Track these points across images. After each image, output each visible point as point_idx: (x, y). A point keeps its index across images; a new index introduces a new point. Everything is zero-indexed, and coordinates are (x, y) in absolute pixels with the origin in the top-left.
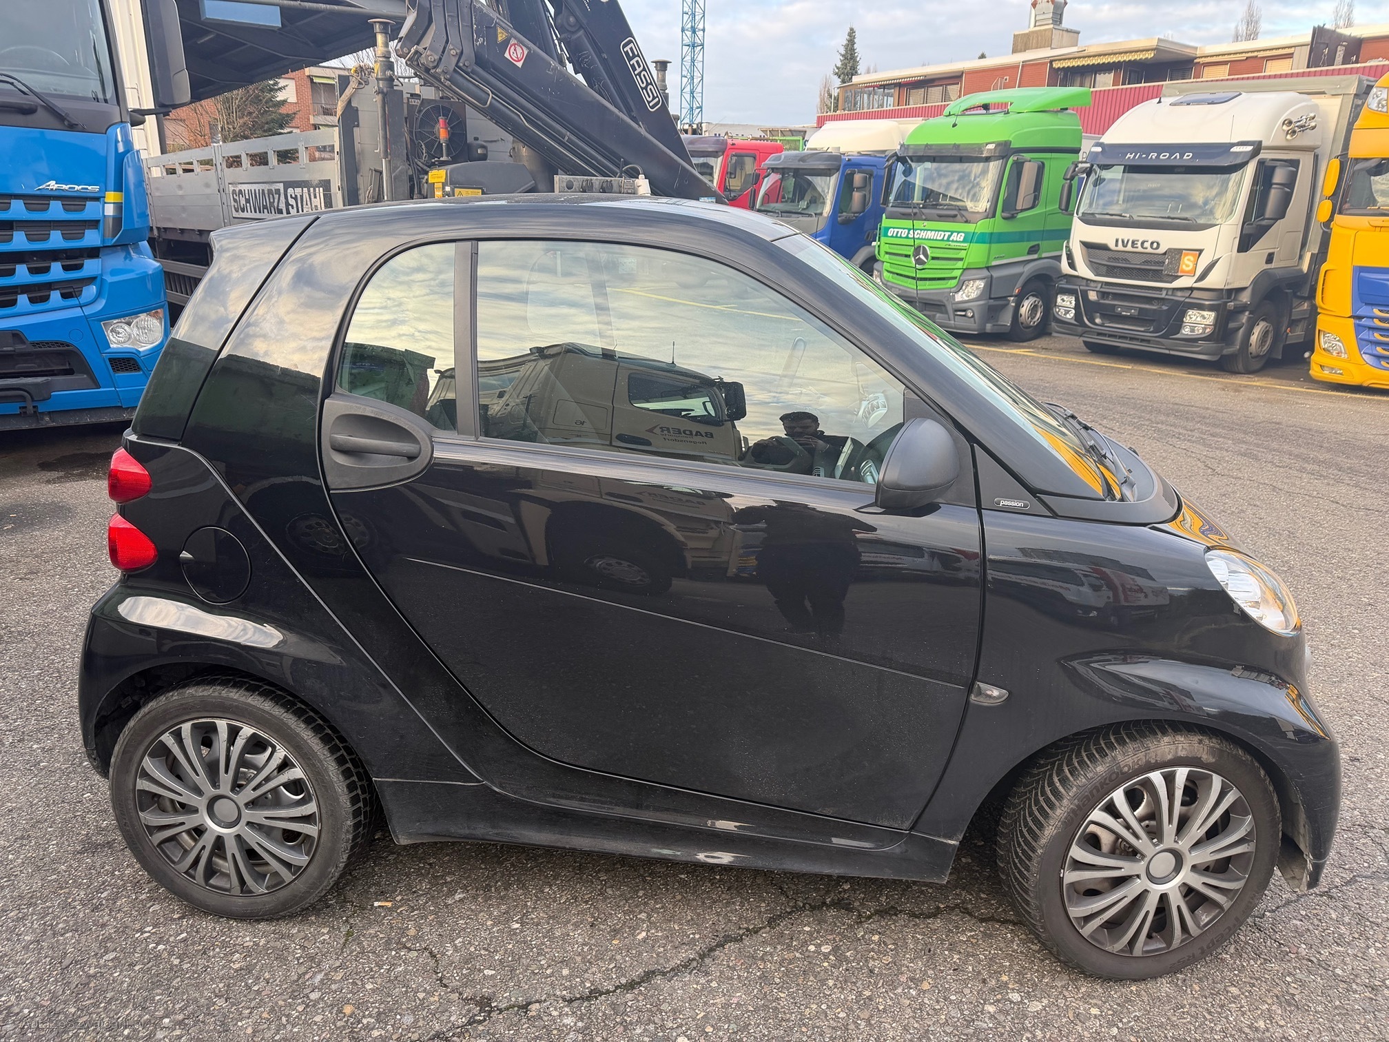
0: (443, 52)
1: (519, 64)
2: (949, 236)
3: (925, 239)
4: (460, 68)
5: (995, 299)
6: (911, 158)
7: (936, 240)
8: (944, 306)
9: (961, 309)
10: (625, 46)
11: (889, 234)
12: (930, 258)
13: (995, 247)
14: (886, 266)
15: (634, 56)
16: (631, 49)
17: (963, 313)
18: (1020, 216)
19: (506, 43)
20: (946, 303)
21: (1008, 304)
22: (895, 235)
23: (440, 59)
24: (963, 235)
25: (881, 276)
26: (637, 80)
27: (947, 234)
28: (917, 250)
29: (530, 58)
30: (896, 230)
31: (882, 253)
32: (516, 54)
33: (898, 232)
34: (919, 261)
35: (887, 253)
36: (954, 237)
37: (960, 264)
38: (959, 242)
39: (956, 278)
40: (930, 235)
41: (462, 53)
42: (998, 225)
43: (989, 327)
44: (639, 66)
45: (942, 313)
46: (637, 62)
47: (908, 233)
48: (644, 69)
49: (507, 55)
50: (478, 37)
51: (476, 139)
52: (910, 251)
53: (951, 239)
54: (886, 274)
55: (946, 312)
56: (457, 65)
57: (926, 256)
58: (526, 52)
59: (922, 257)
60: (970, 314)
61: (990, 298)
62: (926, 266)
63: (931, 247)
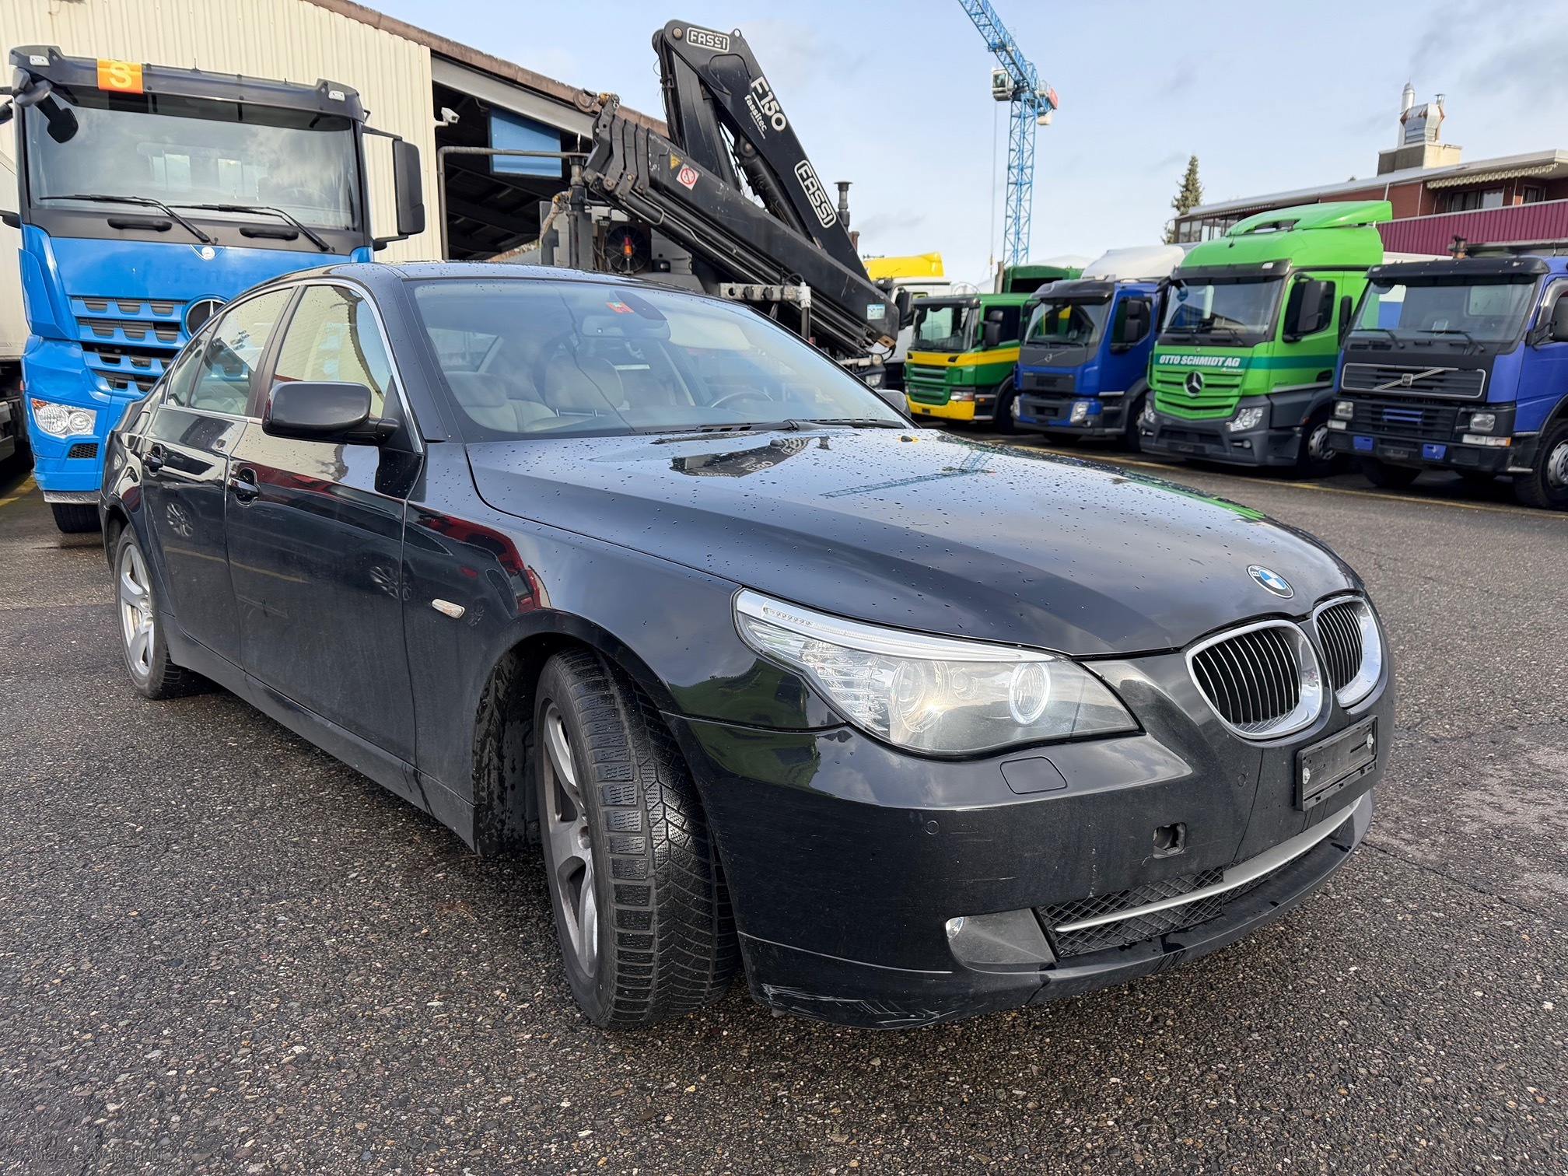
0: (621, 177)
1: (691, 187)
2: (1224, 362)
3: (1198, 366)
4: (636, 191)
5: (1277, 429)
6: (1186, 281)
7: (1210, 366)
8: (1218, 436)
9: (1239, 437)
10: (798, 170)
11: (1162, 361)
12: (1203, 386)
13: (1278, 374)
14: (1158, 395)
15: (808, 177)
16: (806, 171)
17: (1239, 444)
18: (1305, 339)
19: (678, 169)
20: (1222, 433)
21: (1294, 435)
22: (1167, 362)
23: (618, 184)
24: (1239, 360)
25: (1153, 405)
26: (811, 199)
27: (1222, 359)
28: (1189, 380)
29: (699, 183)
30: (1168, 357)
31: (1154, 382)
32: (688, 178)
33: (1170, 359)
34: (1192, 389)
35: (1159, 381)
36: (1229, 362)
37: (1235, 392)
38: (1235, 368)
39: (1230, 406)
40: (1203, 361)
41: (637, 177)
42: (1277, 348)
43: (1271, 459)
44: (813, 186)
45: (1216, 443)
46: (812, 183)
47: (1181, 360)
48: (818, 189)
49: (679, 179)
50: (652, 164)
51: (661, 256)
52: (1183, 379)
53: (1226, 364)
54: (1158, 405)
55: (1221, 443)
56: (633, 188)
57: (1199, 381)
58: (697, 175)
59: (1195, 384)
60: (1247, 445)
61: (1271, 428)
62: (1200, 394)
63: (1205, 374)
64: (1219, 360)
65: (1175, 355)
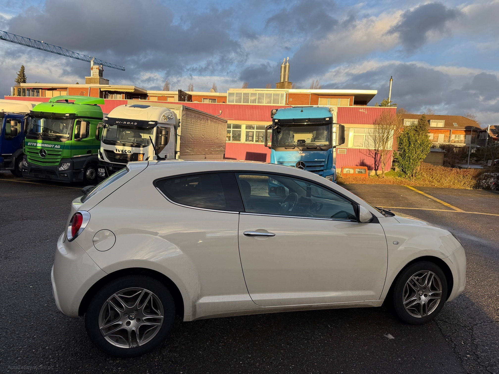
2: (54, 146)
3: (44, 147)
5: (75, 169)
7: (49, 147)
8: (55, 172)
9: (63, 173)
11: (28, 145)
13: (74, 151)
14: (28, 157)
17: (63, 175)
18: (82, 140)
21: (81, 171)
24: (60, 146)
27: (53, 145)
28: (41, 152)
30: (31, 143)
33: (32, 144)
34: (42, 155)
35: (28, 152)
36: (56, 146)
37: (59, 157)
39: (58, 162)
40: (46, 145)
42: (74, 143)
43: (74, 180)
45: (54, 175)
47: (37, 144)
53: (55, 147)
57: (45, 153)
60: (66, 175)
63: (47, 150)
64: (52, 146)
65: (35, 143)
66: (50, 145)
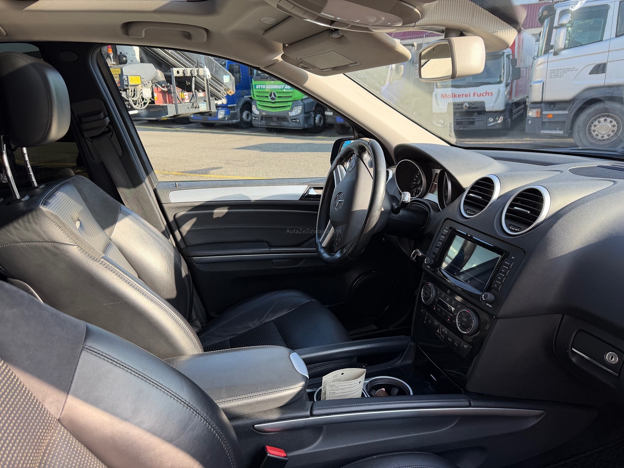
2: (284, 87)
3: (274, 89)
7: (279, 89)
8: (287, 118)
9: (294, 119)
11: (257, 87)
12: (277, 97)
14: (258, 102)
17: (295, 121)
20: (288, 117)
21: (311, 116)
22: (260, 88)
28: (271, 95)
30: (260, 86)
33: (261, 87)
34: (273, 99)
35: (257, 96)
37: (290, 99)
38: (289, 90)
39: (289, 106)
40: (275, 87)
43: (306, 126)
45: (286, 121)
47: (266, 87)
51: (121, 53)
52: (268, 95)
53: (285, 88)
54: (260, 107)
55: (288, 121)
57: (275, 95)
59: (273, 97)
60: (298, 121)
61: (305, 113)
62: (276, 101)
63: (277, 92)
64: (282, 87)
65: (263, 85)
66: (280, 86)
